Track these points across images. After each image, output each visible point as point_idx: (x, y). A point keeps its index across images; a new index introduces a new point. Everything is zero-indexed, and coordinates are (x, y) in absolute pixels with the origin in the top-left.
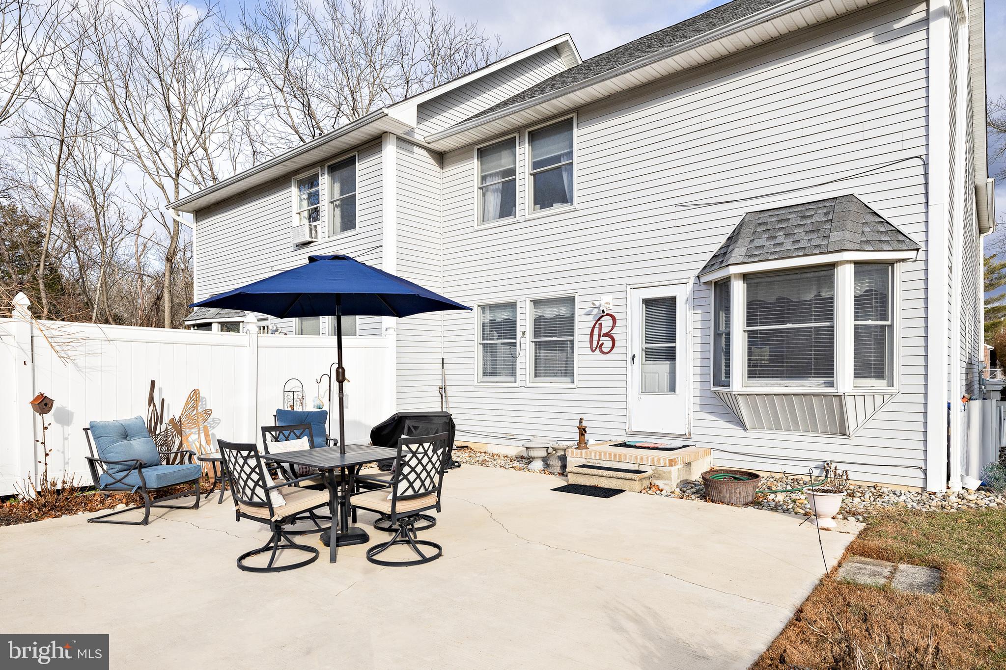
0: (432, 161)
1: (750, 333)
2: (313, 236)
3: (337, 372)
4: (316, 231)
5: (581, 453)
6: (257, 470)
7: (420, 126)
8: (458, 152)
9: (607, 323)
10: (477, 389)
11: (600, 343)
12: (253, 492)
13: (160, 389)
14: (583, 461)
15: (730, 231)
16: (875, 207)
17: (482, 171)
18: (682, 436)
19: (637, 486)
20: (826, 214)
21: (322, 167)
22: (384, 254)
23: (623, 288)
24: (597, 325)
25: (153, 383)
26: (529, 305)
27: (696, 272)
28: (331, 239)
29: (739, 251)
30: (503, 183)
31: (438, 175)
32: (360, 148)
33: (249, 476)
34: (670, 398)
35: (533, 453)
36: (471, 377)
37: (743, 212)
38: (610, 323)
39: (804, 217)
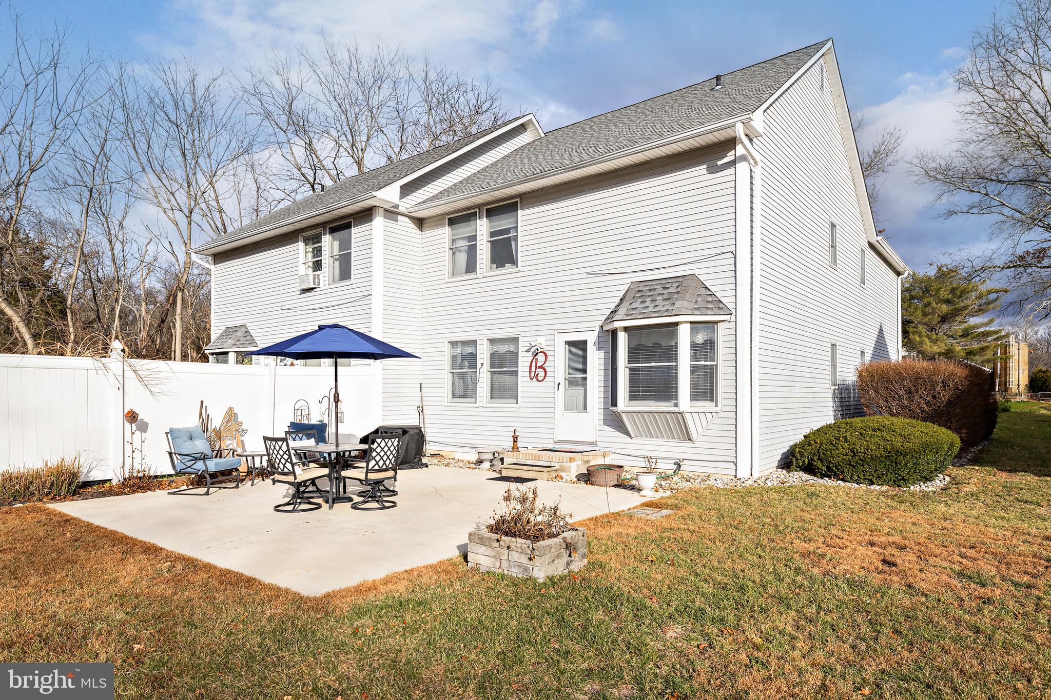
0: (413, 226)
1: (630, 368)
2: (316, 283)
3: (334, 396)
4: (319, 279)
5: (513, 455)
6: (287, 453)
7: (403, 200)
8: (434, 219)
9: (541, 358)
10: (447, 408)
11: (537, 373)
12: (284, 466)
13: (206, 407)
14: (515, 461)
15: (622, 294)
16: (707, 284)
17: (453, 235)
18: (591, 443)
19: (545, 475)
20: (677, 287)
21: (324, 228)
22: (373, 301)
23: (552, 332)
24: (534, 360)
25: (202, 402)
26: (485, 342)
27: (600, 323)
28: (331, 287)
29: (622, 311)
30: (469, 246)
31: (418, 236)
32: (355, 216)
33: (282, 457)
34: (582, 415)
35: (483, 457)
36: (442, 399)
37: (629, 281)
38: (544, 358)
39: (665, 288)
